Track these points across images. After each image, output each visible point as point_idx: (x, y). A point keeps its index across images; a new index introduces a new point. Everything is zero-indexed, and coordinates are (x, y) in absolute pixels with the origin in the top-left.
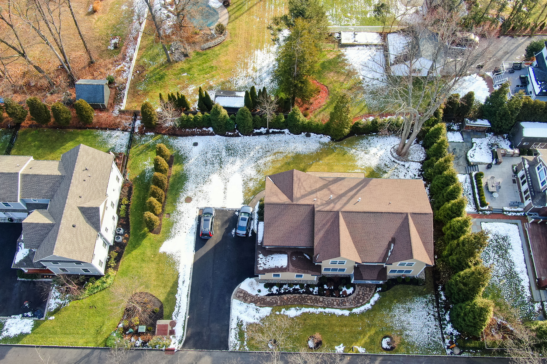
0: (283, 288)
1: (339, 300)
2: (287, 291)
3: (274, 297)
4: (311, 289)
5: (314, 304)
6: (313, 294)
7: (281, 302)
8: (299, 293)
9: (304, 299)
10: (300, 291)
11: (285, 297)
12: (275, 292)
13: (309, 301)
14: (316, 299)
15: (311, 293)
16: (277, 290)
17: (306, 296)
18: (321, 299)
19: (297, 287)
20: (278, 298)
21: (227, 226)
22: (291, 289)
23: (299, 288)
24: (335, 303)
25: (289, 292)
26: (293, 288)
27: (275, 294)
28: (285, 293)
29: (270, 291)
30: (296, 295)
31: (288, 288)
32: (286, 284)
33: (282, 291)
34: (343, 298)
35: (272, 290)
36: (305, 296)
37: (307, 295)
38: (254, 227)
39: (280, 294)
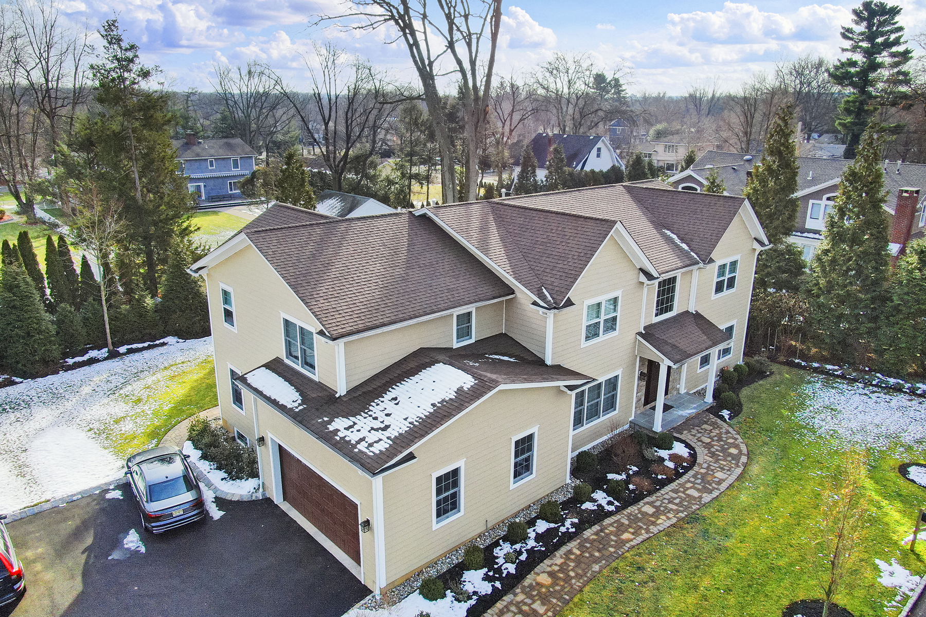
0: (501, 561)
1: (689, 481)
2: (523, 557)
3: (499, 605)
4: (588, 506)
5: (648, 531)
6: (610, 514)
7: (544, 600)
8: (568, 537)
9: (602, 542)
10: (563, 529)
11: (540, 577)
12: (486, 588)
13: (626, 536)
14: (633, 519)
15: (600, 514)
16: (486, 578)
17: (602, 531)
18: (649, 510)
19: (542, 526)
20: (520, 597)
21: (89, 540)
22: (531, 543)
23: (552, 525)
24: (692, 492)
25: (535, 558)
26: (532, 535)
27: (496, 596)
28: (525, 569)
29: (460, 596)
30: (564, 549)
31: (518, 546)
32: (497, 544)
33: (511, 568)
34: (691, 473)
35: (469, 588)
36: (596, 534)
37: (596, 528)
38: (216, 490)
39: (511, 583)
